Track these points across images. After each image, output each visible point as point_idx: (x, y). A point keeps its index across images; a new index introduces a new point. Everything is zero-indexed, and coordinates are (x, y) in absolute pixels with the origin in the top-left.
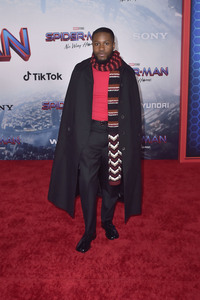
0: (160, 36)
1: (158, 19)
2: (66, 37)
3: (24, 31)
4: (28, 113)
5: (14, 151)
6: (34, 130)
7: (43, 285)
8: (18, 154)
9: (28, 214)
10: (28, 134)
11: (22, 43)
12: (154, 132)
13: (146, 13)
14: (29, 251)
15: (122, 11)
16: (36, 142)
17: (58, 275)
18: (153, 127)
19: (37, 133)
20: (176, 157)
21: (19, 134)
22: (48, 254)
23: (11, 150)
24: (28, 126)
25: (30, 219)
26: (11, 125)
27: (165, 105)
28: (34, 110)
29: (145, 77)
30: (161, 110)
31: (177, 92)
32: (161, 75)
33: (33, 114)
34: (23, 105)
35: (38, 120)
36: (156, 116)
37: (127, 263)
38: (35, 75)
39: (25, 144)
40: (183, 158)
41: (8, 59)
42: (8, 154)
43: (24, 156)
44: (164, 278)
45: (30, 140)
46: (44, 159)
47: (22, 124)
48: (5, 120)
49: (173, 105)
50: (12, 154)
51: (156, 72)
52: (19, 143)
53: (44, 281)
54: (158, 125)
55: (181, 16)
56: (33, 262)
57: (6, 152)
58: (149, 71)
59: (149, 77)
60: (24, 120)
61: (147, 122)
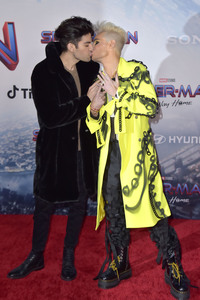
3: (9, 27)
4: (12, 145)
6: (19, 169)
10: (10, 175)
11: (6, 44)
12: (195, 179)
13: (187, 5)
16: (22, 187)
18: (194, 171)
24: (12, 164)
28: (20, 142)
29: (182, 99)
33: (20, 147)
35: (26, 157)
38: (25, 90)
39: (6, 191)
43: (4, 208)
47: (2, 161)
51: (199, 92)
58: (189, 90)
59: (188, 98)
60: (5, 156)
61: (185, 162)
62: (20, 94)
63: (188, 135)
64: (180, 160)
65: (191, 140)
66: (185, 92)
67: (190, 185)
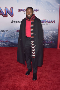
0: (53, 11)
1: (52, 6)
2: (24, 10)
3: (12, 8)
4: (12, 33)
5: (8, 44)
6: (14, 38)
7: (15, 85)
9: (11, 63)
10: (12, 39)
11: (11, 12)
12: (50, 40)
13: (49, 3)
14: (11, 74)
15: (41, 3)
16: (14, 42)
17: (20, 82)
19: (15, 39)
20: (57, 48)
21: (9, 39)
22: (17, 75)
23: (7, 44)
24: (12, 37)
25: (12, 65)
26: (7, 36)
27: (54, 32)
28: (14, 32)
29: (48, 23)
30: (52, 33)
31: (57, 28)
32: (53, 23)
34: (11, 30)
35: (15, 35)
36: (51, 35)
37: (41, 79)
38: (15, 21)
39: (11, 42)
40: (58, 48)
41: (7, 16)
42: (6, 45)
43: (11, 46)
44: (52, 84)
45: (13, 41)
46: (16, 47)
47: (10, 36)
48: (5, 35)
49: (56, 32)
50: (7, 45)
51: (51, 22)
52: (9, 42)
53: (16, 83)
54: (51, 38)
55: (59, 5)
56: (12, 78)
58: (49, 21)
59: (49, 23)
60: (11, 35)
61: (48, 37)
62: (14, 22)
63: (49, 31)
64: (47, 36)
65: (49, 32)
66: (48, 22)
67: (49, 41)
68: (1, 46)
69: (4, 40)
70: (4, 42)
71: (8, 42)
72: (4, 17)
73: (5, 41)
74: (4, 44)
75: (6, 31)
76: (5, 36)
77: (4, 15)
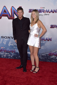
5: (13, 55)
8: (14, 56)
23: (11, 55)
26: (12, 45)
42: (10, 56)
43: (16, 58)
47: (16, 45)
48: (10, 43)
50: (11, 56)
57: (9, 55)
68: (4, 57)
69: (8, 49)
70: (7, 52)
71: (13, 52)
72: (9, 19)
73: (10, 50)
74: (7, 55)
75: (11, 38)
76: (10, 45)
77: (9, 17)
